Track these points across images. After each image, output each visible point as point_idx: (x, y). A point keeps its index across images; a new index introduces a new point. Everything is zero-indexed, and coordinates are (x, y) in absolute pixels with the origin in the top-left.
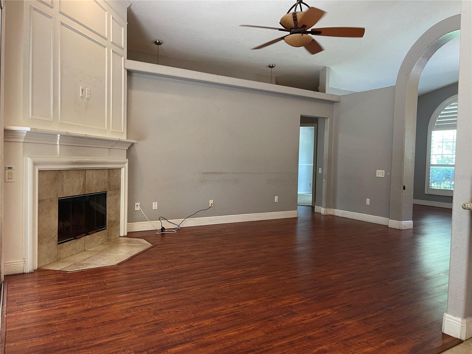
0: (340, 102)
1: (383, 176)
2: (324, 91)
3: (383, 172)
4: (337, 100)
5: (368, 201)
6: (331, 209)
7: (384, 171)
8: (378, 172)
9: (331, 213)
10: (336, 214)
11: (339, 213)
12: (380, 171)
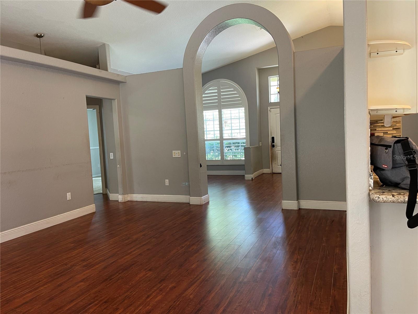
0: (126, 82)
1: (180, 156)
2: (106, 70)
3: (179, 153)
4: (123, 81)
5: (167, 182)
6: (129, 195)
7: (180, 151)
8: (174, 153)
9: (129, 199)
10: (135, 199)
11: (137, 197)
12: (177, 152)
